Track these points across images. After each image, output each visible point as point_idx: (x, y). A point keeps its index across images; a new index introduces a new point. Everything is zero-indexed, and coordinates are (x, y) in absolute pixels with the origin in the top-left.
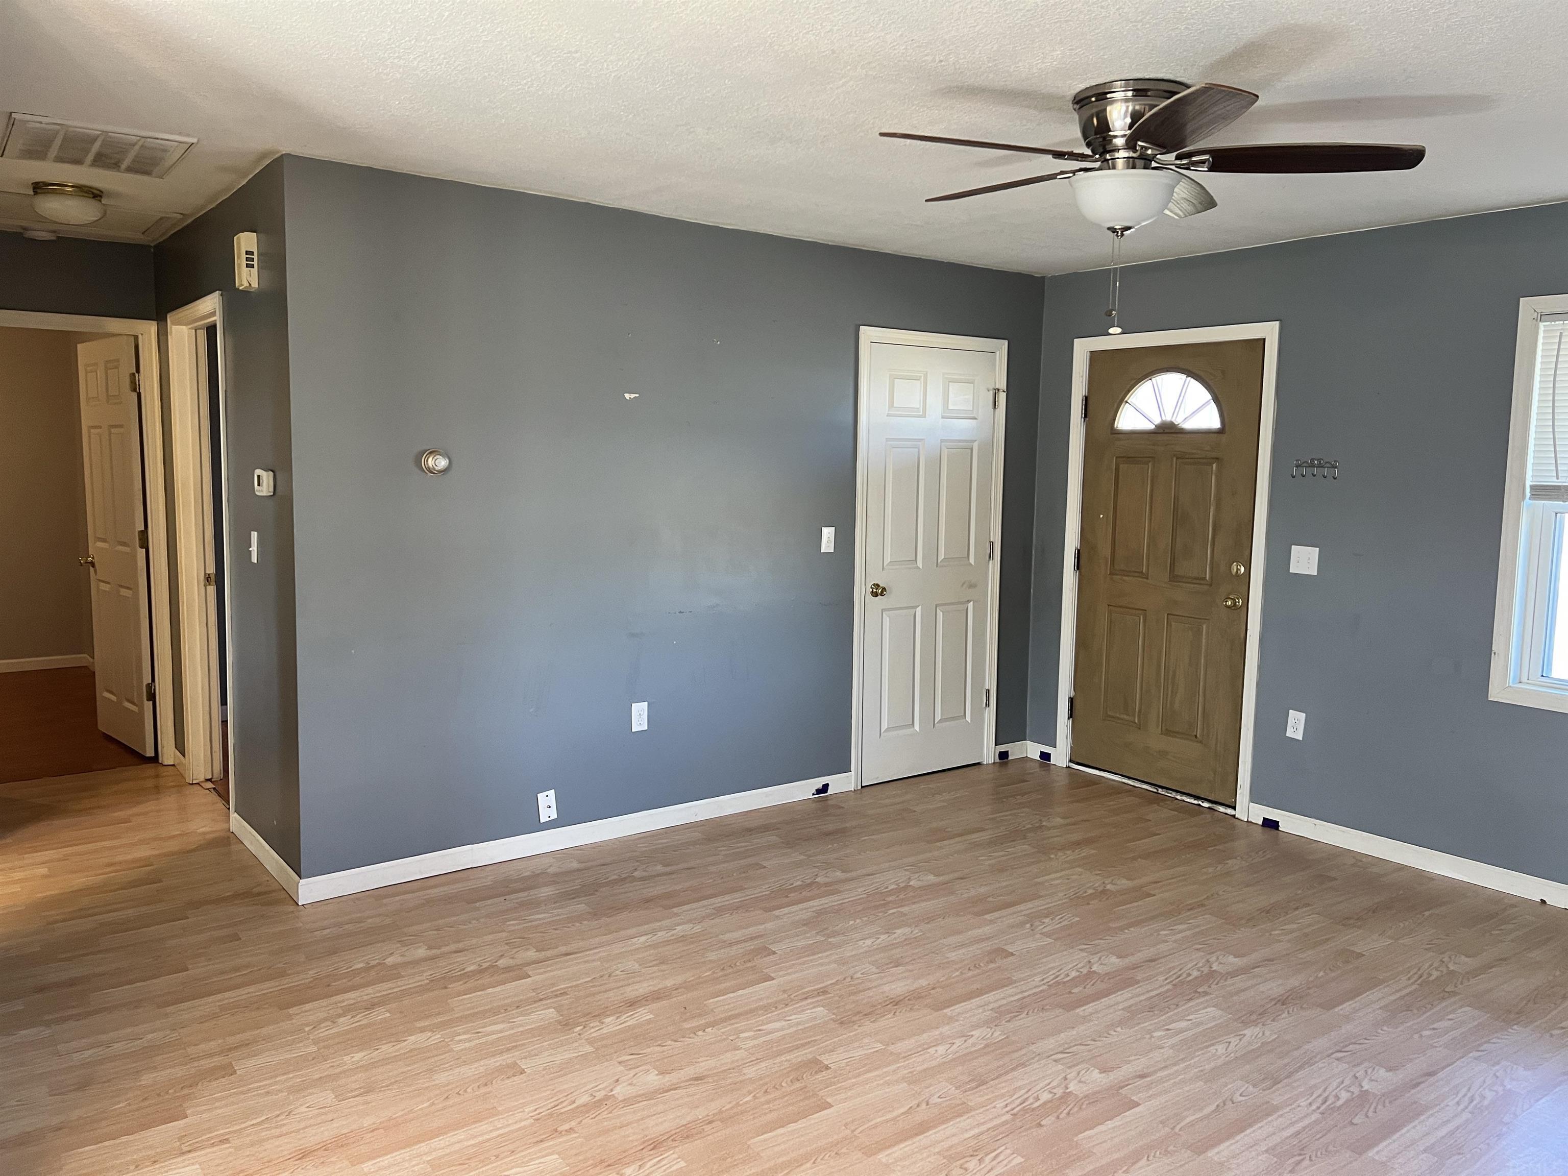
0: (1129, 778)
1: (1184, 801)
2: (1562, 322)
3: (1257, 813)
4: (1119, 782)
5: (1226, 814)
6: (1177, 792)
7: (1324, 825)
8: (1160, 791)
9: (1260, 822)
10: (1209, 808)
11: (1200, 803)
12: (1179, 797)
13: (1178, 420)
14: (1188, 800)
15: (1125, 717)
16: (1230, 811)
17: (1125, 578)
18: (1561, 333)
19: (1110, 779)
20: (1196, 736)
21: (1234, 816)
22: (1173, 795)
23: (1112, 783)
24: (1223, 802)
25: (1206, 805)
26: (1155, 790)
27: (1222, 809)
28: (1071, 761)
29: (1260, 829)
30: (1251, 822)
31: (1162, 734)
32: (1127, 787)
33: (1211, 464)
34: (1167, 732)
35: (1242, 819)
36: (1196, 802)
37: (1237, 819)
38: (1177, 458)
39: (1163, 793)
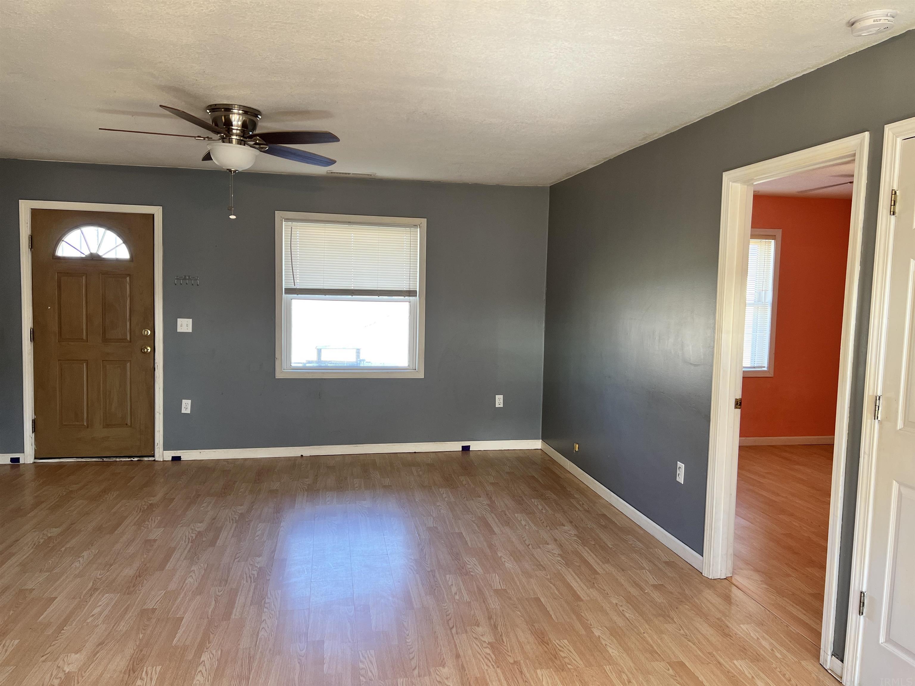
0: (82, 458)
1: (121, 461)
2: (291, 223)
3: (168, 455)
4: (74, 462)
5: (149, 461)
6: (117, 457)
7: (204, 452)
8: (105, 459)
9: (170, 459)
10: (138, 460)
11: (132, 459)
12: (118, 460)
13: (101, 253)
14: (124, 460)
15: (77, 423)
16: (153, 459)
17: (70, 343)
18: (292, 227)
19: (68, 462)
20: (127, 424)
21: (155, 460)
22: (114, 459)
23: (72, 463)
24: (145, 455)
25: (136, 459)
26: (102, 460)
27: (146, 459)
28: (35, 458)
29: (171, 462)
30: (165, 461)
31: (103, 428)
32: (83, 463)
33: (126, 278)
34: (107, 426)
35: (160, 460)
36: (129, 459)
37: (157, 461)
38: (102, 274)
39: (107, 460)
